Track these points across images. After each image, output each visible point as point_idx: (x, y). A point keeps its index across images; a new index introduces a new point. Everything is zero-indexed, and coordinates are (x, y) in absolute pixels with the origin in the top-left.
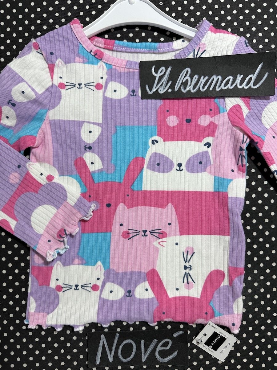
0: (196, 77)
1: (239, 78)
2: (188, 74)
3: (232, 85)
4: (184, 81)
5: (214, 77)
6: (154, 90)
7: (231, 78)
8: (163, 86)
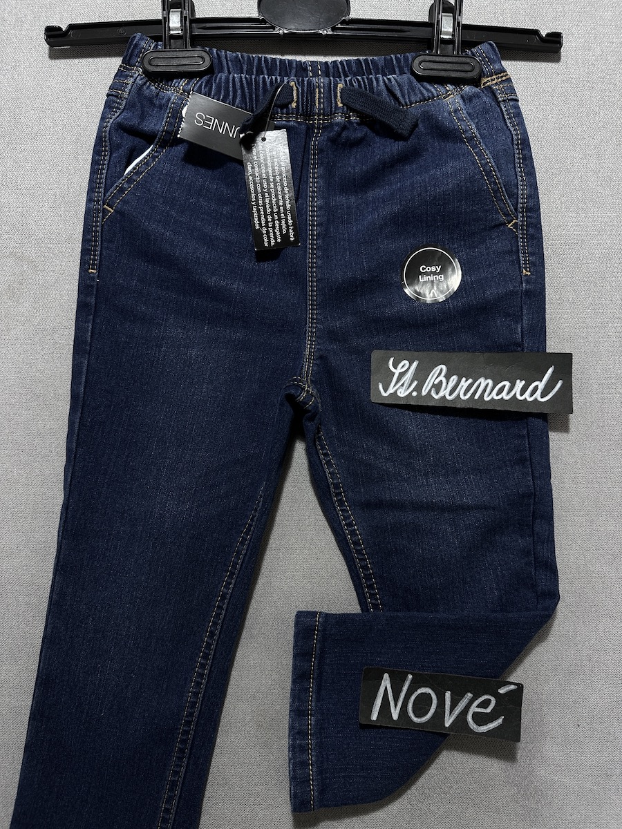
0: (454, 378)
1: (520, 384)
2: (443, 374)
3: (508, 393)
4: (435, 383)
5: (482, 380)
6: (391, 390)
7: (507, 384)
8: (405, 386)
